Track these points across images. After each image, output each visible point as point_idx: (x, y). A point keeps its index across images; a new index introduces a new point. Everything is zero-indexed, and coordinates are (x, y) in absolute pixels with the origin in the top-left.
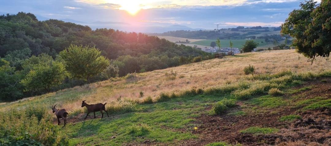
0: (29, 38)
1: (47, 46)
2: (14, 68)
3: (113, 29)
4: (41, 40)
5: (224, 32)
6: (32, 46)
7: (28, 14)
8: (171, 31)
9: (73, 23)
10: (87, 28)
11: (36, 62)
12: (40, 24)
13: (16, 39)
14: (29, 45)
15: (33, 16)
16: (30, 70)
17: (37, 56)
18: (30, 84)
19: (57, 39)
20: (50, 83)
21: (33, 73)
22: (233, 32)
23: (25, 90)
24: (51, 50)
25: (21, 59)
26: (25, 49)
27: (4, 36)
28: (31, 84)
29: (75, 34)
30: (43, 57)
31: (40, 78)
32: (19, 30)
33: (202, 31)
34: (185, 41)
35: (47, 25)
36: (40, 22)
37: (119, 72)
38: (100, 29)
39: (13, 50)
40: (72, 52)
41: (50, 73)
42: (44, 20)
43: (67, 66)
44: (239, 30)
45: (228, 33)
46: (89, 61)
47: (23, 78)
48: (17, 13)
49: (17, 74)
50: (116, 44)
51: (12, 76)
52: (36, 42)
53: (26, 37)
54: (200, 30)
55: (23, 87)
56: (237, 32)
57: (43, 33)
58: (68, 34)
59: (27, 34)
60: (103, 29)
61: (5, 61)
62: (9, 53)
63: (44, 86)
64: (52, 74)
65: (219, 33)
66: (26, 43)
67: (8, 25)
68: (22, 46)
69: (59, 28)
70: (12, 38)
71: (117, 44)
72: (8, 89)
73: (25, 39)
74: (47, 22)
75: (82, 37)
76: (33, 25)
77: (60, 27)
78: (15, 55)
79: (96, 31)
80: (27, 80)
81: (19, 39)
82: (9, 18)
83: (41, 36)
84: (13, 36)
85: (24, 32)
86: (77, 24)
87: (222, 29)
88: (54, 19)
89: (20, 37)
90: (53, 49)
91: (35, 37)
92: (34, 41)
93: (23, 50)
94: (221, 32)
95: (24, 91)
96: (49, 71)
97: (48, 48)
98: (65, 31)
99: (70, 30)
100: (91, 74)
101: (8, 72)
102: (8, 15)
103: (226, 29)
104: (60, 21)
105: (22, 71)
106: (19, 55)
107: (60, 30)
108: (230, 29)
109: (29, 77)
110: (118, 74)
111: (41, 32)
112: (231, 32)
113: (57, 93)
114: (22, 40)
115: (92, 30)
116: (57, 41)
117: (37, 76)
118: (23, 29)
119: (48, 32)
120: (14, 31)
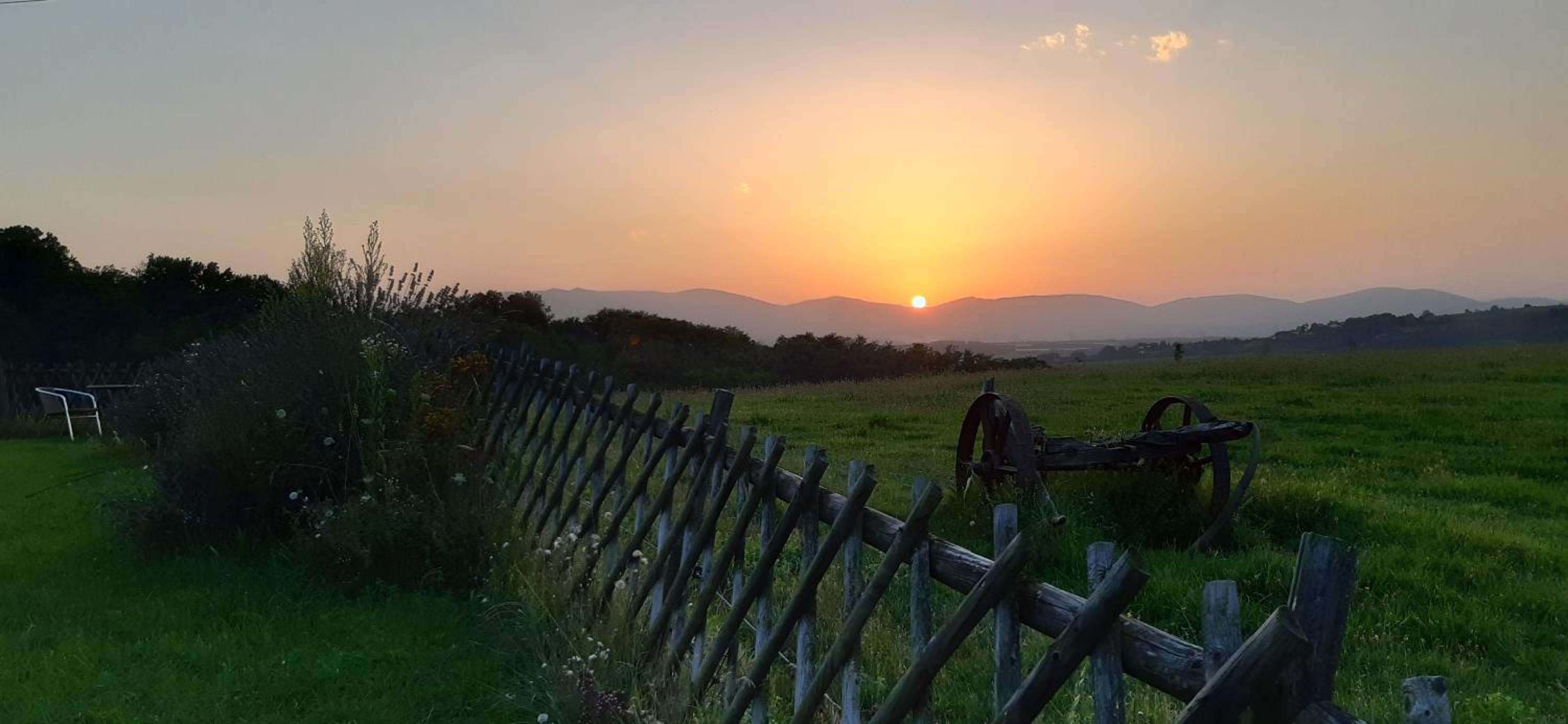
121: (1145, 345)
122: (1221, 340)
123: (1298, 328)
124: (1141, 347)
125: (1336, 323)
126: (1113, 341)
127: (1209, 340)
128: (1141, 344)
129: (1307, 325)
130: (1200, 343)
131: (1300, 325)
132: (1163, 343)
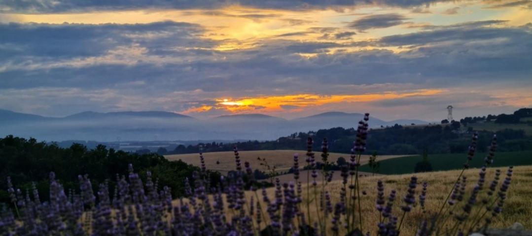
5: (470, 130)
8: (301, 134)
22: (503, 127)
33: (401, 126)
34: (336, 164)
44: (522, 120)
45: (485, 131)
54: (396, 125)
56: (515, 127)
65: (454, 131)
87: (467, 121)
94: (463, 130)
103: (479, 119)
108: (494, 117)
112: (495, 129)
121: (203, 144)
122: (248, 142)
123: (292, 135)
124: (201, 146)
125: (312, 132)
126: (183, 142)
127: (241, 142)
128: (200, 144)
129: (296, 133)
130: (236, 144)
131: (293, 134)
132: (214, 143)
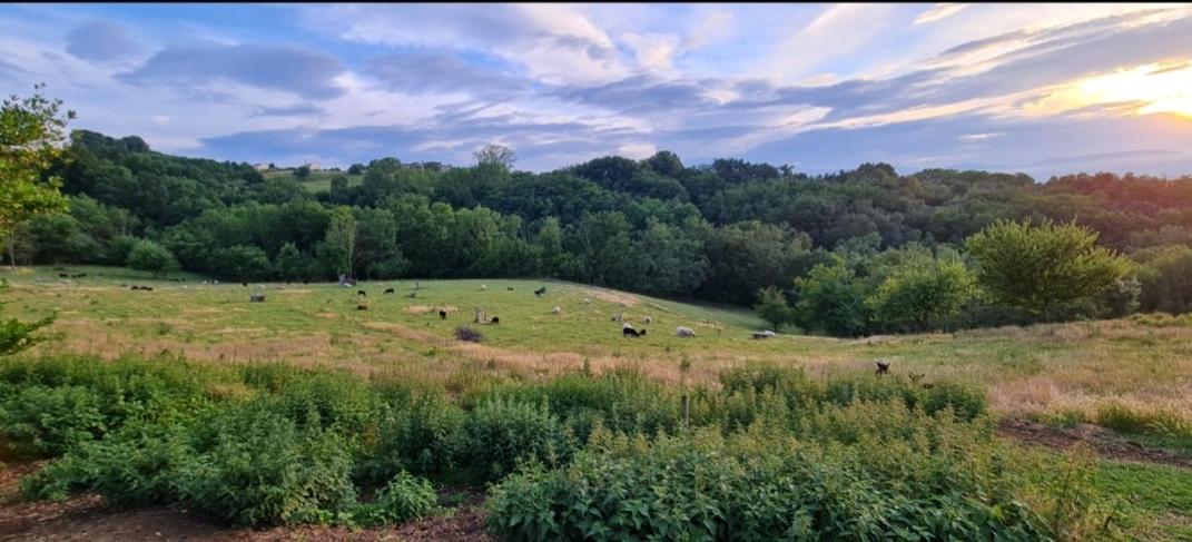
0: (879, 213)
1: (914, 228)
2: (853, 272)
3: (1112, 172)
4: (902, 216)
6: (883, 229)
7: (878, 166)
9: (980, 170)
10: (1023, 179)
11: (895, 261)
12: (904, 181)
13: (854, 215)
14: (879, 226)
15: (888, 169)
16: (885, 278)
17: (897, 248)
18: (884, 307)
19: (939, 210)
20: (929, 308)
21: (892, 283)
23: (873, 317)
24: (923, 236)
25: (862, 255)
26: (870, 235)
27: (833, 211)
28: (887, 308)
29: (986, 196)
30: (910, 250)
31: (907, 296)
32: (860, 199)
35: (917, 182)
36: (902, 178)
37: (1140, 296)
38: (1062, 178)
39: (847, 237)
40: (1000, 238)
41: (930, 288)
42: (911, 173)
43: (984, 272)
46: (1055, 260)
47: (868, 292)
48: (858, 166)
49: (859, 285)
50: (1122, 213)
51: (848, 287)
52: (892, 220)
53: (872, 210)
55: (869, 312)
57: (908, 200)
58: (966, 196)
59: (874, 206)
60: (1072, 176)
61: (839, 259)
62: (842, 243)
63: (917, 314)
64: (938, 289)
66: (873, 223)
67: (842, 191)
68: (864, 230)
69: (944, 186)
70: (848, 215)
71: (1125, 213)
72: (840, 311)
73: (870, 216)
74: (918, 176)
75: (1004, 201)
76: (888, 187)
77: (948, 184)
78: (851, 247)
79: (1049, 184)
80: (879, 298)
81: (860, 215)
82: (843, 177)
83: (903, 208)
84: (850, 212)
85: (870, 202)
86: (992, 171)
88: (933, 167)
89: (862, 212)
90: (929, 234)
91: (890, 210)
92: (888, 217)
93: (866, 238)
95: (871, 320)
96: (928, 283)
97: (918, 232)
98: (960, 190)
99: (974, 189)
100: (1057, 297)
101: (843, 281)
102: (842, 172)
104: (947, 171)
105: (866, 278)
106: (858, 247)
107: (947, 189)
109: (884, 291)
110: (1138, 301)
111: (903, 198)
113: (955, 337)
114: (864, 216)
115: (1036, 182)
116: (939, 216)
117: (901, 291)
118: (868, 195)
119: (918, 197)
120: (851, 201)
